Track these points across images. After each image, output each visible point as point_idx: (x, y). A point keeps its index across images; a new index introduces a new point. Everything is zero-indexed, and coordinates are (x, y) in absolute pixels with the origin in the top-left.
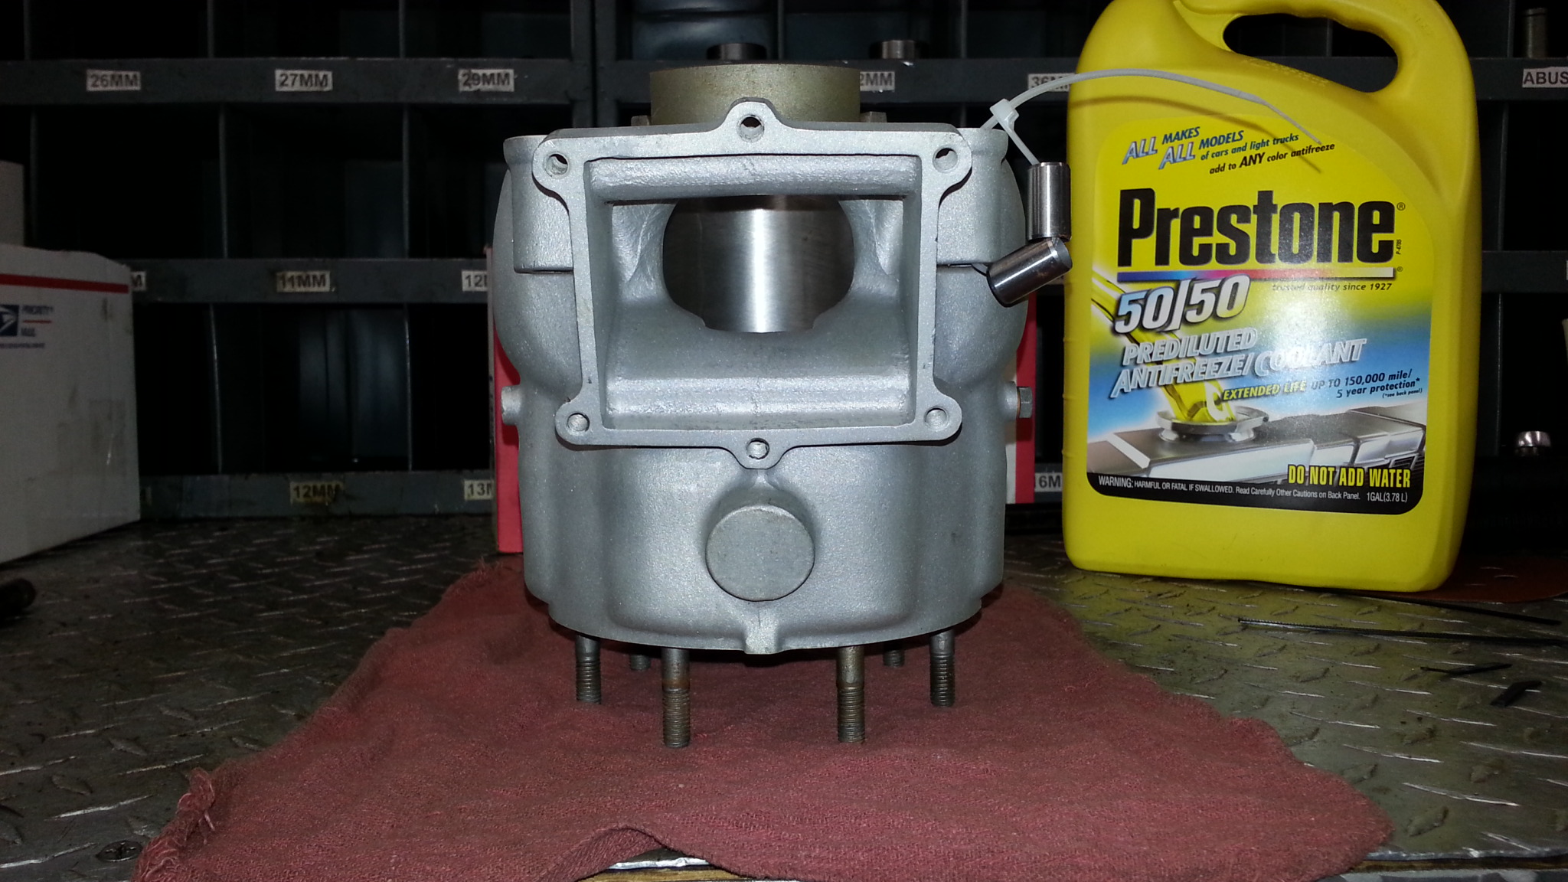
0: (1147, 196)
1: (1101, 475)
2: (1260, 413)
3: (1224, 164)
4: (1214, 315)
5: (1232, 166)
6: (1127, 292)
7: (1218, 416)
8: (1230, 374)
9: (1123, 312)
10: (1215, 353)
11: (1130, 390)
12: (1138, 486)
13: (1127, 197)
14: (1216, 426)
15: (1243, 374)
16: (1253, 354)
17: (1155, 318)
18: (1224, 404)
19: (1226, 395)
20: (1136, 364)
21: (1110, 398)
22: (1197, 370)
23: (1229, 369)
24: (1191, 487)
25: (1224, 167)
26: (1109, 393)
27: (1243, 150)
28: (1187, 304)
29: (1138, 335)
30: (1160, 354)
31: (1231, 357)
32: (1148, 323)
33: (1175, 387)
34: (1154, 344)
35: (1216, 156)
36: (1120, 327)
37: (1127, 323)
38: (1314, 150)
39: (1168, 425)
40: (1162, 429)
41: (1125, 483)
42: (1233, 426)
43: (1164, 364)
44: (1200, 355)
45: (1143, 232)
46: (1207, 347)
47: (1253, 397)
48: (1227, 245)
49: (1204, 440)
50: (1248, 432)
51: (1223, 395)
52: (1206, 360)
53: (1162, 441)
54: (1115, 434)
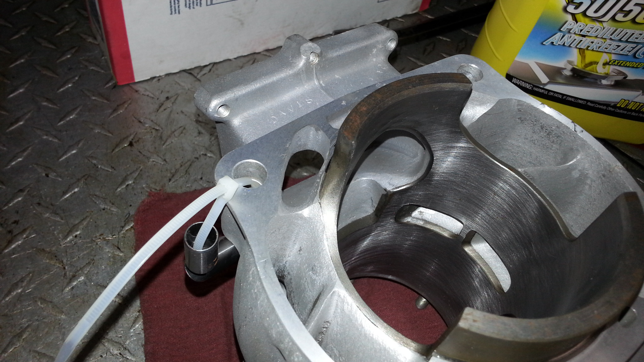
1: (515, 78)
2: (624, 74)
4: (633, 20)
7: (600, 70)
8: (621, 52)
10: (620, 40)
11: (557, 44)
12: (535, 90)
14: (597, 75)
15: (629, 54)
16: (641, 46)
17: (596, 11)
18: (607, 66)
19: (612, 62)
20: (569, 32)
21: (542, 44)
22: (604, 46)
23: (622, 50)
24: (565, 97)
26: (544, 40)
28: (621, 10)
29: (580, 17)
30: (587, 31)
31: (628, 44)
32: (590, 13)
33: (586, 51)
34: (586, 26)
36: (571, 8)
37: (576, 8)
39: (570, 67)
40: (565, 69)
41: (528, 86)
42: (606, 76)
43: (586, 38)
44: (611, 39)
46: (617, 36)
47: (626, 66)
49: (586, 79)
50: (612, 81)
51: (610, 61)
52: (612, 42)
53: (561, 74)
54: (535, 62)
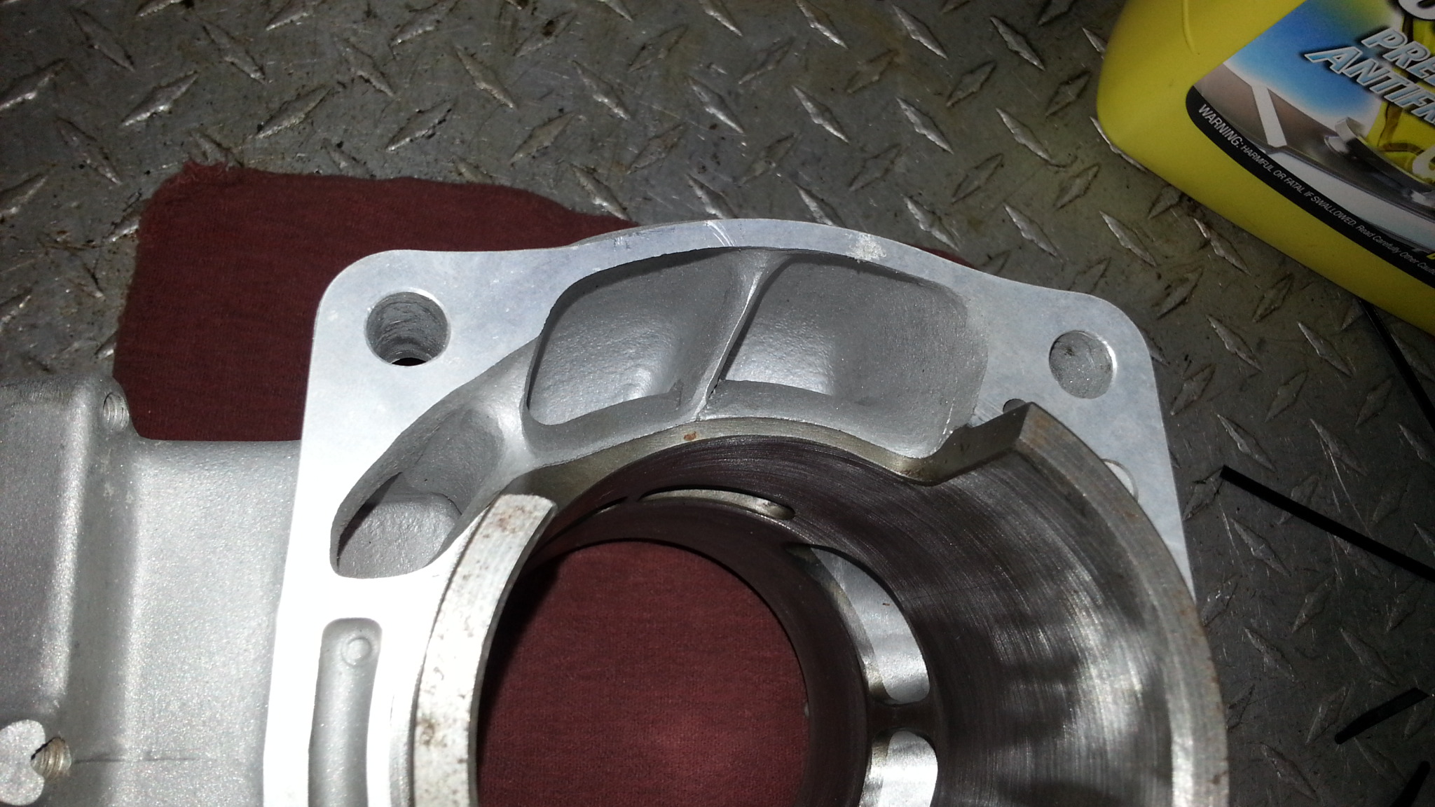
1: (1209, 105)
7: (1421, 168)
11: (1339, 73)
12: (1244, 150)
14: (1407, 176)
20: (1380, 56)
21: (1302, 55)
24: (1309, 194)
26: (1309, 48)
33: (1403, 115)
39: (1348, 135)
40: (1335, 134)
41: (1231, 137)
42: (1428, 187)
43: (1418, 85)
49: (1376, 176)
53: (1321, 142)
54: (1269, 91)
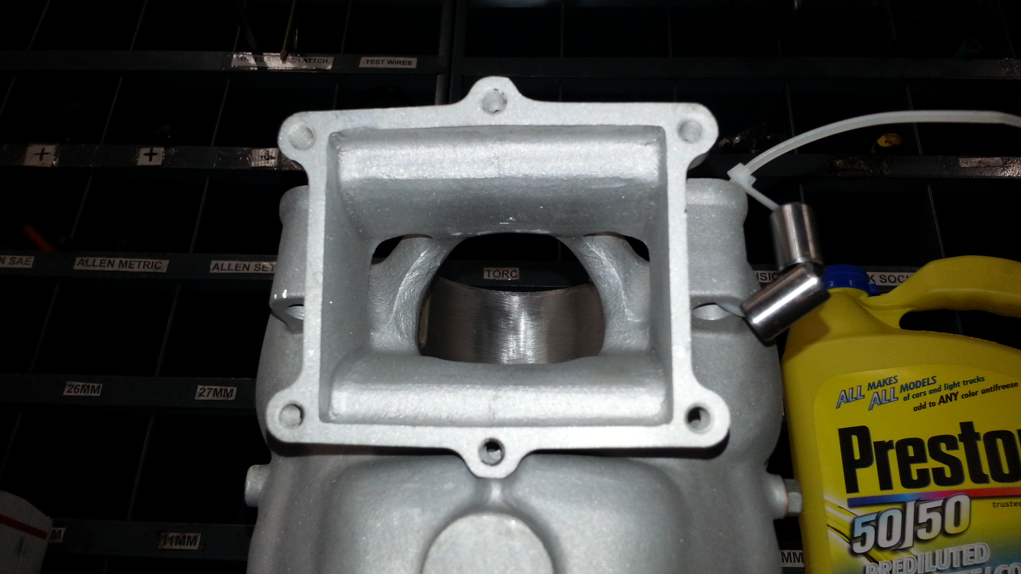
0: (863, 432)
3: (925, 403)
4: (943, 532)
5: (932, 404)
6: (858, 515)
9: (858, 533)
10: (952, 568)
13: (845, 435)
17: (889, 537)
25: (925, 405)
27: (939, 391)
28: (916, 523)
29: (875, 554)
30: (899, 571)
31: (968, 571)
32: (883, 542)
34: (892, 562)
35: (917, 397)
36: (857, 547)
37: (863, 543)
38: (1001, 388)
44: (938, 570)
45: (865, 462)
46: (943, 563)
48: (942, 469)
